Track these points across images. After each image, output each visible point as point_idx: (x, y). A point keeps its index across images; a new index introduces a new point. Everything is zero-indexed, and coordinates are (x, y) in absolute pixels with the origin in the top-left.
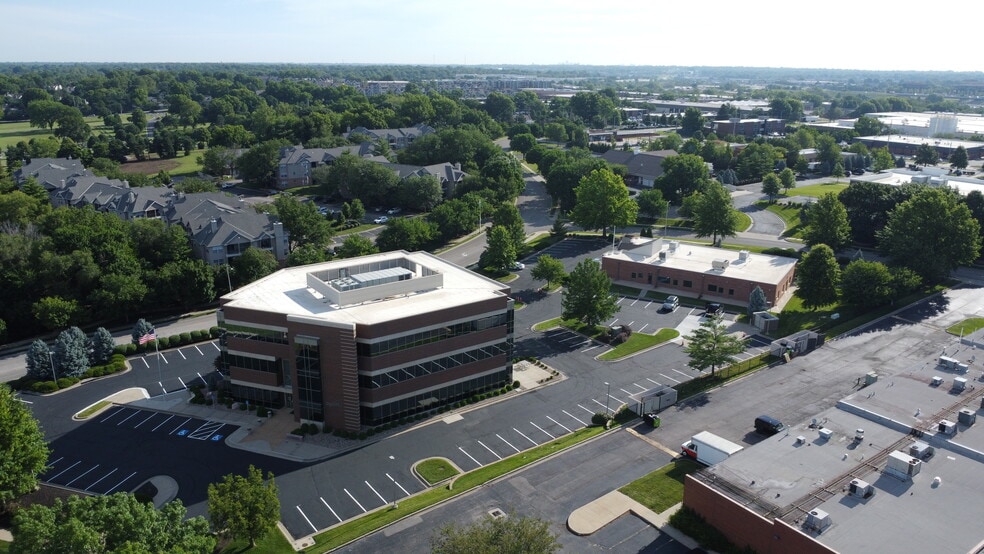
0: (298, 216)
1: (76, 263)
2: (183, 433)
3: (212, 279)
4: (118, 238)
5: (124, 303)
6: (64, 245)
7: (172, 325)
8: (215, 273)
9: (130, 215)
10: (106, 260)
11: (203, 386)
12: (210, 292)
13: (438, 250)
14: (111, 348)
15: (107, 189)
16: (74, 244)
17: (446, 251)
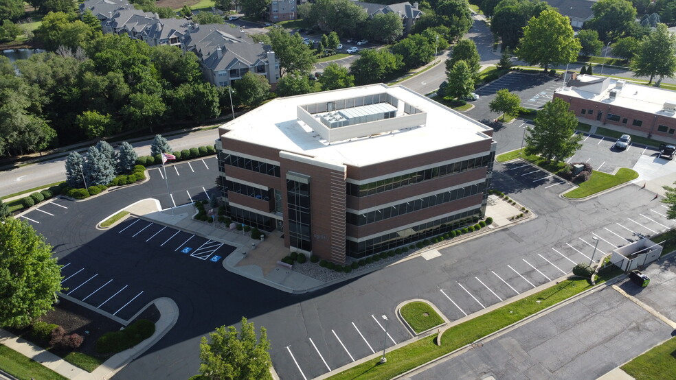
0: (288, 46)
1: (111, 82)
2: (186, 250)
3: (217, 100)
4: (144, 62)
5: (147, 118)
6: (102, 67)
7: (185, 137)
8: (220, 94)
9: (158, 41)
10: (134, 80)
11: (206, 202)
12: (216, 110)
13: (400, 79)
14: (133, 160)
15: (141, 20)
16: (109, 66)
17: (407, 80)
